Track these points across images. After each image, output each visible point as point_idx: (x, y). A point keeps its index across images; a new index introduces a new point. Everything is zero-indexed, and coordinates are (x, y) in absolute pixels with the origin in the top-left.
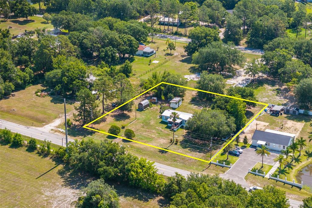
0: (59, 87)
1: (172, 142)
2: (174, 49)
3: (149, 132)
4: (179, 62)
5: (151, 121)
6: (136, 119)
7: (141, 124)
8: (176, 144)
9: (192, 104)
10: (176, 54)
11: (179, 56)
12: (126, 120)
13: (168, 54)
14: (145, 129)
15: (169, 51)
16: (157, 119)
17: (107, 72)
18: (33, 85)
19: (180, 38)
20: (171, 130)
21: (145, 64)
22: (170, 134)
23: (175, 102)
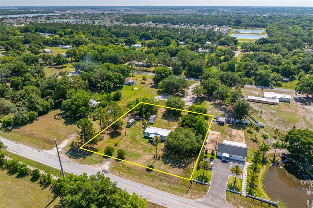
0: (69, 112)
1: (156, 157)
2: (146, 80)
3: (136, 147)
4: (150, 88)
5: (137, 136)
6: (126, 135)
7: (130, 140)
8: (159, 159)
9: (164, 119)
10: (147, 83)
11: (149, 84)
12: (119, 137)
13: (142, 83)
14: (133, 145)
15: (143, 81)
16: (141, 134)
17: (105, 98)
18: (54, 110)
19: (148, 73)
20: (153, 145)
21: (130, 90)
22: (153, 148)
23: (152, 119)
